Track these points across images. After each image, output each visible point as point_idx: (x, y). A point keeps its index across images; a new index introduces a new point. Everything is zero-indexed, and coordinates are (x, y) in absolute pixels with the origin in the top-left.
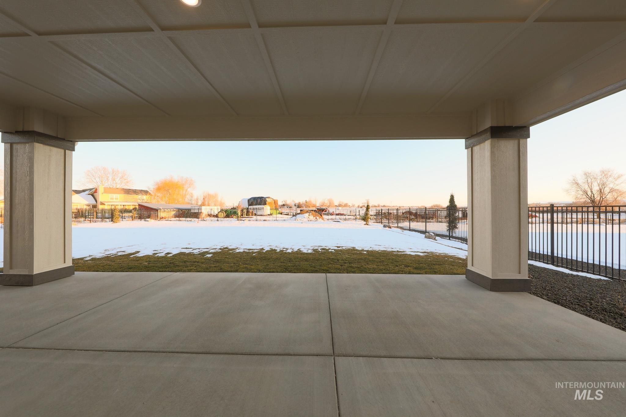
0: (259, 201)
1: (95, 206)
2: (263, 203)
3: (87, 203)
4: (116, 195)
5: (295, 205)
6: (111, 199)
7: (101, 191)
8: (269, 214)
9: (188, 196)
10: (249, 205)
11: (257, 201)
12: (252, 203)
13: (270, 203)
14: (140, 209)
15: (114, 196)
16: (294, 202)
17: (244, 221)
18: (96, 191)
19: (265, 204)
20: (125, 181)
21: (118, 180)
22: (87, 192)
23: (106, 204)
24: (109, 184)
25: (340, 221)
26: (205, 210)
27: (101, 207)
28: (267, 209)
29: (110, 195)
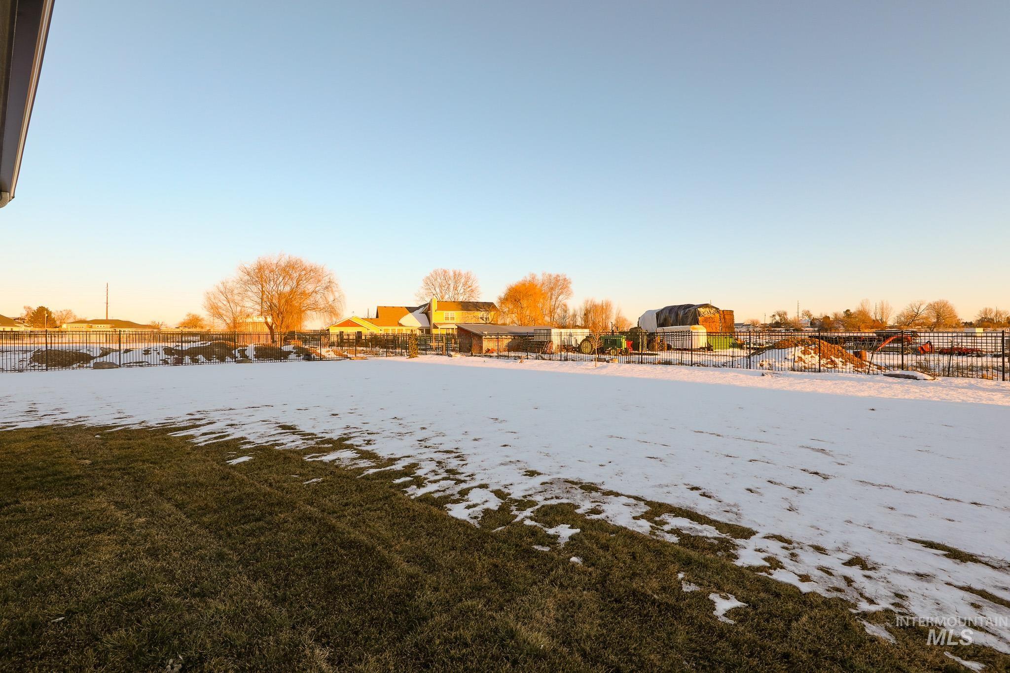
0: (681, 313)
1: (428, 331)
2: (689, 320)
3: (420, 325)
4: (452, 312)
5: (811, 324)
6: (446, 320)
7: (434, 306)
8: (704, 346)
9: (559, 311)
10: (660, 325)
11: (677, 315)
12: (665, 319)
13: (706, 320)
14: (459, 335)
15: (450, 313)
16: (810, 316)
17: (608, 362)
18: (429, 309)
19: (696, 322)
20: (469, 289)
21: (461, 289)
22: (421, 310)
23: (440, 327)
24: (451, 295)
25: (918, 374)
26: (557, 337)
27: (434, 331)
28: (700, 335)
29: (445, 312)
